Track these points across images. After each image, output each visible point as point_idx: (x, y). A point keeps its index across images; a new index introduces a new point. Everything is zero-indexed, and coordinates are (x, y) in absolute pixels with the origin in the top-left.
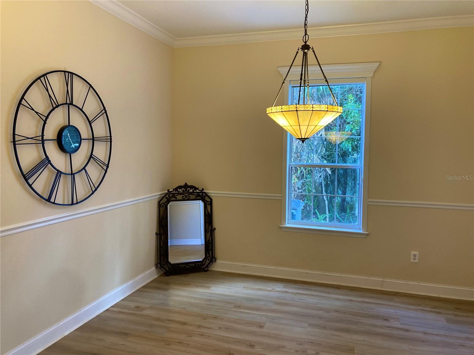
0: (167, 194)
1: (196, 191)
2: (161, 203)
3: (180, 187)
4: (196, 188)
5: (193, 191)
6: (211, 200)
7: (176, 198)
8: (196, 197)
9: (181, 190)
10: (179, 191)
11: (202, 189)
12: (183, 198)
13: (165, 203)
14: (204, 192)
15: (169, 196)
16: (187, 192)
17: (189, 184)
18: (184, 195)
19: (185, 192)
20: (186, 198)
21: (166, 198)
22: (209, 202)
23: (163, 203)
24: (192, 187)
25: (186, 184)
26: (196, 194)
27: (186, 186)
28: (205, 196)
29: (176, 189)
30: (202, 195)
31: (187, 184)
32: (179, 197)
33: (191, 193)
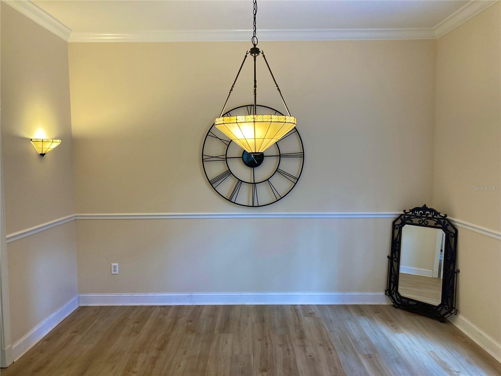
0: (402, 215)
1: (437, 216)
2: (396, 223)
3: (417, 209)
4: (437, 213)
5: (433, 216)
6: (456, 231)
7: (412, 221)
8: (436, 224)
9: (419, 212)
10: (417, 213)
11: (445, 215)
12: (420, 222)
13: (400, 224)
14: (447, 219)
15: (404, 217)
16: (425, 216)
17: (429, 206)
18: (422, 219)
19: (423, 216)
20: (423, 224)
21: (401, 219)
22: (453, 233)
23: (397, 225)
24: (431, 210)
25: (425, 205)
26: (436, 220)
27: (425, 208)
28: (448, 225)
29: (413, 211)
30: (444, 222)
31: (427, 206)
32: (416, 220)
33: (430, 218)
